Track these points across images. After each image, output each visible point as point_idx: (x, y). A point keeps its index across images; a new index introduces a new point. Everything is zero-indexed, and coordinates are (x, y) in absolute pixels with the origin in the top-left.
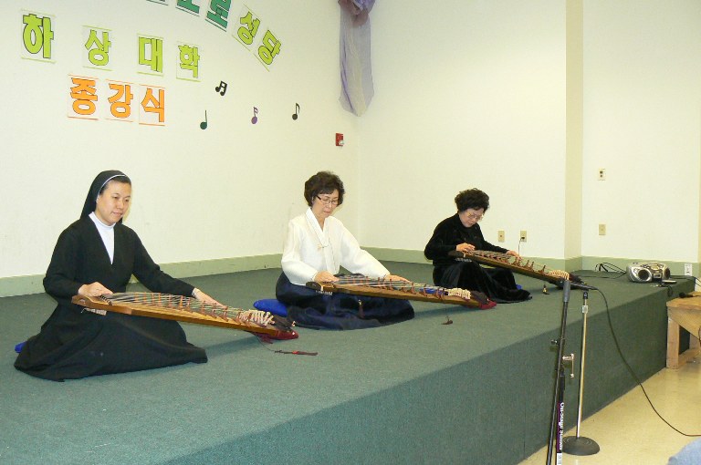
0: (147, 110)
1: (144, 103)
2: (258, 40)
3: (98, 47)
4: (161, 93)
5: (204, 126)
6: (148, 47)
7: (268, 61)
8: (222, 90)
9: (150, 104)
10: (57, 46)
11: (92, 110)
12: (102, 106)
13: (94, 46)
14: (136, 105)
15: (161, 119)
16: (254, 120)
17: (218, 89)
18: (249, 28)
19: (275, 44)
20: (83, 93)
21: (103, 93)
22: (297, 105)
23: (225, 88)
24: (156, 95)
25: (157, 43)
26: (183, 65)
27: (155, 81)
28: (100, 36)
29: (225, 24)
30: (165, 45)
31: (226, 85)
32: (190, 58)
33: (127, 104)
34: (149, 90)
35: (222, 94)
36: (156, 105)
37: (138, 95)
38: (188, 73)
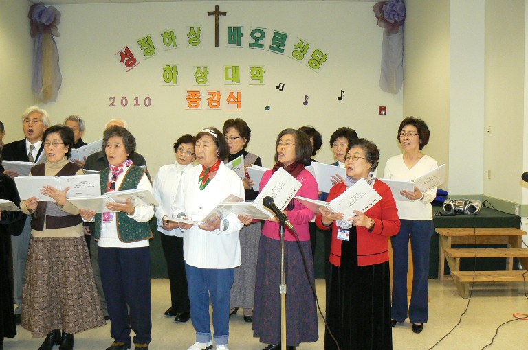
0: (230, 103)
1: (228, 100)
2: (308, 56)
3: (202, 75)
4: (239, 94)
5: (267, 108)
6: (230, 71)
7: (317, 67)
8: (281, 88)
9: (232, 100)
10: (180, 78)
11: (198, 105)
12: (204, 103)
13: (199, 75)
14: (223, 101)
15: (239, 107)
16: (306, 103)
17: (277, 88)
18: (301, 51)
19: (322, 56)
20: (193, 98)
21: (204, 97)
22: (342, 91)
23: (283, 87)
24: (236, 95)
25: (236, 68)
26: (253, 77)
27: (235, 88)
28: (202, 70)
29: (282, 51)
30: (241, 68)
31: (284, 85)
32: (258, 73)
33: (218, 101)
34: (231, 93)
35: (281, 90)
36: (236, 100)
37: (225, 96)
38: (257, 82)
